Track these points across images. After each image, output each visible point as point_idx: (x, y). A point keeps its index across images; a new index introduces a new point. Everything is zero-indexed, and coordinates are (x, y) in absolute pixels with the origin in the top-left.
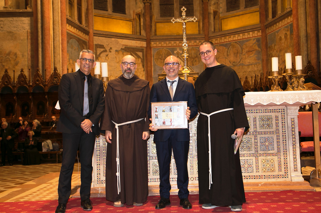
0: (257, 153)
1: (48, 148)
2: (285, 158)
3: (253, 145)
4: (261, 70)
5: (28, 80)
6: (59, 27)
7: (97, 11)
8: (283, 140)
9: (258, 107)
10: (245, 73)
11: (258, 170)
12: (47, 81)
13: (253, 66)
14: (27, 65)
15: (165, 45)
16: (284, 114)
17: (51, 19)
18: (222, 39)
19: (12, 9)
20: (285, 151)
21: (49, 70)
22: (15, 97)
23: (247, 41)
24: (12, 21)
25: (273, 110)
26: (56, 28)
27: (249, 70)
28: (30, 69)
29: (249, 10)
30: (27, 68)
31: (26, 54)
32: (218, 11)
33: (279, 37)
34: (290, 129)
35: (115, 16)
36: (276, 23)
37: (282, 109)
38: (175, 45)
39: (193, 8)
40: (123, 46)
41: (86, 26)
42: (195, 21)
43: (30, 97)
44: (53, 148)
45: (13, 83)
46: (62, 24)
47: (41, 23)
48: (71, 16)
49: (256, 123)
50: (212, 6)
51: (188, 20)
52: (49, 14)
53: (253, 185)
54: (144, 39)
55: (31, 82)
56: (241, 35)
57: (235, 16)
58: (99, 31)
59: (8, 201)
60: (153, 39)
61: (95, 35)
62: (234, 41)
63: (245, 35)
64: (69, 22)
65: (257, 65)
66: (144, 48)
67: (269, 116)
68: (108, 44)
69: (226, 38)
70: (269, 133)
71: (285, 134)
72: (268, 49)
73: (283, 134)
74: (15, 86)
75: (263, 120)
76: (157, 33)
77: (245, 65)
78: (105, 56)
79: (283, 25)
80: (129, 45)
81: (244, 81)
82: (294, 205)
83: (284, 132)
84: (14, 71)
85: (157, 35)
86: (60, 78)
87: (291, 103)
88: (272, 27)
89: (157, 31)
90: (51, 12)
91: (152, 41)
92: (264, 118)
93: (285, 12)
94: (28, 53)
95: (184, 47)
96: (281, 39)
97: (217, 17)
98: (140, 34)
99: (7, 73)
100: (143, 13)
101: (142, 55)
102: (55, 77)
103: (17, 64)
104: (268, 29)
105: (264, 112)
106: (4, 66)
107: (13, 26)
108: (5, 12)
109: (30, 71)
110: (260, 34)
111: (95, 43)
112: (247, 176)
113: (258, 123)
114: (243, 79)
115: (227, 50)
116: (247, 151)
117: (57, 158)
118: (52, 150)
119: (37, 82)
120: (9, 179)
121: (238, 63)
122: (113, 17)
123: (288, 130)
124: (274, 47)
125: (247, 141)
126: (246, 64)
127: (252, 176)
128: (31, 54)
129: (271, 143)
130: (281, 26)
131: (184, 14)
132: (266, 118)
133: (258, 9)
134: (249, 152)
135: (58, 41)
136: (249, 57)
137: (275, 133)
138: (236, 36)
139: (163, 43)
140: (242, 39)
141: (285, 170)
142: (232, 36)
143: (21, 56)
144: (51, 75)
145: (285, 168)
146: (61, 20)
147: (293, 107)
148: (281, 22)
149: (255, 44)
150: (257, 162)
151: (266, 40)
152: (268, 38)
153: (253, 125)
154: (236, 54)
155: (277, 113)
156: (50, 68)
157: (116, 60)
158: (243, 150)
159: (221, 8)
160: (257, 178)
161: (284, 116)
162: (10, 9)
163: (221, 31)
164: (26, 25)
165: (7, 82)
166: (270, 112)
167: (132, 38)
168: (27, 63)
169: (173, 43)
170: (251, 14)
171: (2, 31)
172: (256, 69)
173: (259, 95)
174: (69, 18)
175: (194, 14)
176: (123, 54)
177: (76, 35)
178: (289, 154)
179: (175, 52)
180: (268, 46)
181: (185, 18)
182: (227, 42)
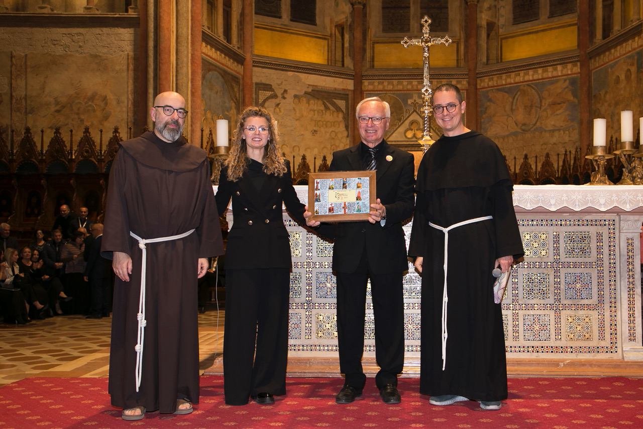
0: (559, 303)
2: (613, 314)
3: (552, 289)
4: (577, 142)
6: (187, 47)
7: (260, 17)
8: (610, 281)
9: (565, 214)
10: (545, 147)
11: (560, 337)
13: (562, 132)
14: (126, 120)
15: (390, 87)
16: (614, 229)
17: (173, 32)
18: (501, 79)
19: (99, 12)
20: (613, 300)
23: (552, 83)
24: (99, 34)
25: (592, 221)
26: (183, 49)
27: (554, 140)
28: (130, 129)
29: (557, 21)
30: (126, 125)
31: (124, 98)
32: (497, 22)
33: (614, 78)
34: (624, 259)
35: (295, 27)
36: (609, 49)
37: (609, 221)
38: (409, 87)
39: (448, 16)
40: (308, 87)
41: (239, 46)
42: (447, 44)
45: (99, 154)
46: (193, 43)
47: (154, 39)
48: (210, 27)
49: (558, 245)
50: (484, 12)
51: (433, 41)
52: (170, 21)
53: (548, 364)
54: (350, 75)
56: (540, 71)
57: (530, 33)
58: (264, 57)
59: (88, 376)
60: (367, 75)
61: (255, 64)
62: (526, 83)
63: (547, 71)
64: (207, 39)
65: (569, 132)
66: (350, 93)
67: (585, 232)
68: (279, 82)
69: (510, 77)
70: (583, 266)
71: (615, 268)
72: (592, 100)
73: (610, 267)
74: (103, 159)
75: (572, 240)
76: (376, 63)
77: (546, 131)
78: (274, 105)
79: (624, 52)
80: (319, 86)
81: (542, 162)
82: (625, 406)
83: (612, 265)
84: (101, 131)
85: (375, 68)
87: (628, 208)
88: (602, 56)
89: (375, 59)
90: (173, 19)
91: (365, 78)
92: (575, 236)
93: (629, 27)
94: (128, 98)
95: (424, 94)
96: (618, 80)
97: (493, 34)
98: (343, 65)
99: (88, 134)
100: (349, 24)
101: (345, 106)
103: (106, 118)
104: (593, 61)
105: (574, 225)
106: (82, 121)
107: (102, 44)
108: (86, 17)
109: (130, 132)
110: (577, 69)
111: (255, 80)
112: (538, 347)
113: (562, 245)
114: (541, 157)
115: (511, 99)
116: (540, 299)
120: (89, 336)
121: (531, 126)
122: (290, 29)
123: (621, 260)
124: (605, 96)
125: (540, 280)
126: (547, 129)
127: (547, 347)
128: (134, 99)
129: (587, 286)
130: (618, 55)
131: (426, 30)
132: (578, 237)
133: (575, 21)
134: (542, 302)
135: (184, 75)
136: (554, 115)
137: (594, 267)
138: (531, 72)
139: (386, 83)
140: (541, 79)
141: (611, 339)
142: (522, 73)
143: (114, 103)
145: (611, 334)
146: (192, 34)
147: (632, 217)
148: (619, 47)
149: (566, 90)
150: (558, 321)
151: (590, 81)
152: (593, 78)
153: (553, 248)
154: (529, 108)
155: (600, 227)
157: (295, 114)
158: (532, 296)
159: (503, 16)
160: (557, 352)
161: (614, 233)
162: (97, 12)
163: (501, 61)
164: (126, 44)
165: (87, 151)
166: (587, 225)
167: (327, 71)
168: (125, 116)
169: (406, 83)
170: (560, 30)
171: (81, 53)
172: (567, 138)
173: (567, 191)
174: (208, 31)
175: (450, 27)
176: (308, 103)
177: (220, 63)
178: (620, 307)
179: (410, 102)
180: (593, 95)
181: (429, 37)
182: (511, 84)
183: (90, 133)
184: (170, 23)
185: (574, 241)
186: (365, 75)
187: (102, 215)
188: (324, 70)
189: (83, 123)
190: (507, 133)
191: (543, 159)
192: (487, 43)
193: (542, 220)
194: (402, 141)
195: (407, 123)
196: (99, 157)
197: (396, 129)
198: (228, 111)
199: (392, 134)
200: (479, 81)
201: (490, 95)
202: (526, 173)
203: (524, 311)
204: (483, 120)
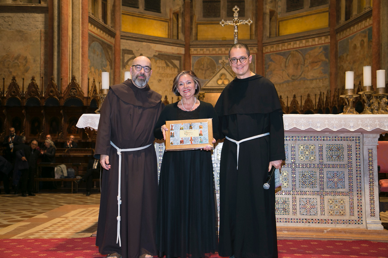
0: (323, 191)
1: (62, 174)
2: (360, 199)
3: (318, 181)
4: (328, 87)
5: (40, 90)
6: (79, 26)
7: (125, 8)
8: (357, 176)
9: (326, 133)
10: (307, 90)
11: (324, 213)
12: (63, 92)
13: (318, 80)
14: (39, 72)
15: (208, 52)
16: (359, 143)
17: (70, 16)
18: (279, 47)
19: (22, 3)
20: (359, 189)
21: (66, 79)
22: (23, 110)
23: (312, 49)
24: (22, 17)
25: (344, 137)
26: (76, 27)
27: (313, 86)
28: (42, 78)
29: (315, 10)
30: (40, 76)
31: (38, 58)
32: (276, 10)
33: (353, 45)
34: (367, 162)
35: (148, 14)
36: (349, 27)
37: (356, 137)
38: (220, 52)
39: (245, 6)
40: (156, 52)
41: (112, 26)
43: (42, 111)
44: (68, 174)
45: (22, 93)
46: (83, 24)
47: (58, 21)
48: (94, 13)
49: (322, 153)
50: (268, 4)
51: (240, 22)
52: (67, 10)
53: (317, 231)
54: (182, 44)
55: (43, 93)
56: (304, 41)
57: (298, 17)
58: (128, 33)
59: (15, 237)
60: (193, 45)
61: (122, 37)
62: (295, 49)
63: (308, 41)
64: (92, 21)
65: (323, 80)
66: (182, 56)
67: (340, 145)
68: (138, 49)
69: (284, 45)
70: (338, 167)
71: (360, 168)
72: (338, 60)
73: (357, 168)
74: (24, 97)
75: (331, 150)
76: (199, 37)
77: (307, 80)
79: (360, 29)
80: (163, 52)
81: (305, 100)
83: (358, 166)
84: (23, 79)
85: (198, 40)
86: (79, 90)
87: (369, 129)
89: (198, 35)
90: (70, 8)
91: (191, 47)
92: (333, 147)
93: (363, 12)
94: (41, 58)
96: (355, 47)
97: (273, 18)
98: (178, 38)
100: (181, 12)
101: (179, 64)
102: (74, 87)
103: (27, 71)
104: (339, 35)
105: (333, 140)
106: (11, 72)
107: (24, 24)
108: (13, 6)
109: (42, 80)
110: (328, 40)
111: (122, 47)
112: (309, 219)
113: (325, 153)
114: (304, 97)
115: (285, 60)
116: (310, 188)
117: (72, 187)
118: (66, 177)
119: (51, 94)
120: (14, 211)
121: (298, 77)
122: (145, 16)
123: (364, 163)
124: (346, 57)
125: (310, 176)
126: (308, 78)
127: (315, 220)
128: (45, 59)
129: (342, 180)
130: (356, 30)
131: (236, 15)
132: (335, 148)
133: (327, 9)
134: (312, 190)
135: (77, 44)
136: (313, 70)
137: (346, 167)
138: (298, 42)
139: (205, 50)
140: (305, 47)
141: (358, 215)
142: (292, 43)
143: (32, 61)
144: (68, 86)
145: (358, 212)
146: (82, 18)
147: (371, 135)
148: (356, 26)
149: (321, 54)
150: (322, 202)
151: (336, 48)
152: (338, 46)
153: (318, 155)
154: (296, 65)
155: (349, 141)
156: (67, 76)
158: (305, 186)
159: (280, 7)
160: (322, 223)
161: (359, 146)
162: (20, 3)
163: (279, 35)
164: (39, 24)
165: (14, 92)
166: (341, 140)
167: (168, 42)
168: (39, 70)
169: (218, 50)
170: (317, 15)
171: (10, 29)
172: (321, 85)
173: (328, 118)
174: (92, 16)
175: (246, 14)
176: (156, 62)
177: (100, 37)
178: (364, 194)
179: (220, 61)
180: (339, 56)
181: (238, 20)
182: (285, 50)
183: (16, 80)
184: (68, 11)
185: (332, 151)
186: (192, 45)
187: (23, 133)
188: (166, 41)
189: (11, 74)
190: (283, 81)
191: (306, 98)
192: (270, 24)
193: (311, 137)
194: (215, 86)
195: (218, 75)
196: (22, 96)
197: (211, 79)
198: (105, 67)
199: (209, 82)
200: (264, 48)
201: (272, 57)
202: (294, 107)
203: (300, 196)
204: (266, 73)
